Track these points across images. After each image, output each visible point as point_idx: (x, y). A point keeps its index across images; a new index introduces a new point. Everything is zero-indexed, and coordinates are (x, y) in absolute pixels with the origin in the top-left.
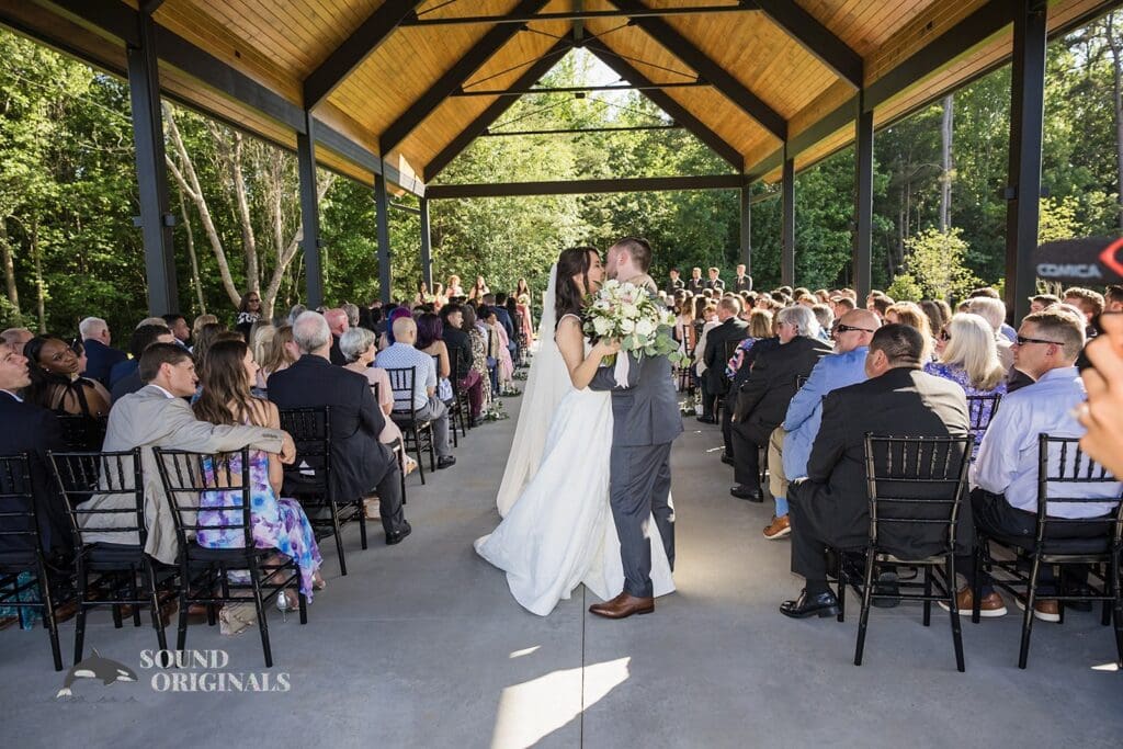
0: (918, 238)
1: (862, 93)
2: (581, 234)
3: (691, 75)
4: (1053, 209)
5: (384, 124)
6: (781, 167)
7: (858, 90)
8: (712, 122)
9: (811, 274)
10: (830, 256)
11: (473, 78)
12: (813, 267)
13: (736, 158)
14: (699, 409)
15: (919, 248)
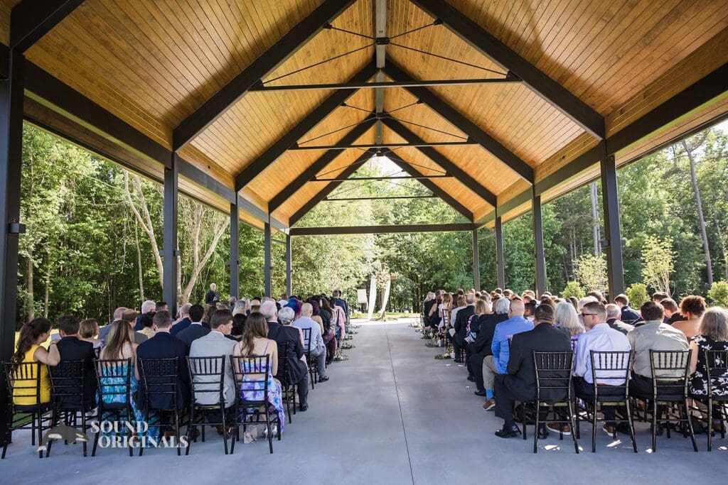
0: (580, 259)
1: (534, 186)
2: (376, 254)
3: (443, 171)
4: (659, 243)
5: (272, 196)
6: (494, 221)
7: (531, 184)
8: (454, 195)
9: (518, 280)
10: (529, 269)
11: (322, 172)
12: (519, 276)
13: (469, 215)
14: (453, 355)
15: (582, 265)
